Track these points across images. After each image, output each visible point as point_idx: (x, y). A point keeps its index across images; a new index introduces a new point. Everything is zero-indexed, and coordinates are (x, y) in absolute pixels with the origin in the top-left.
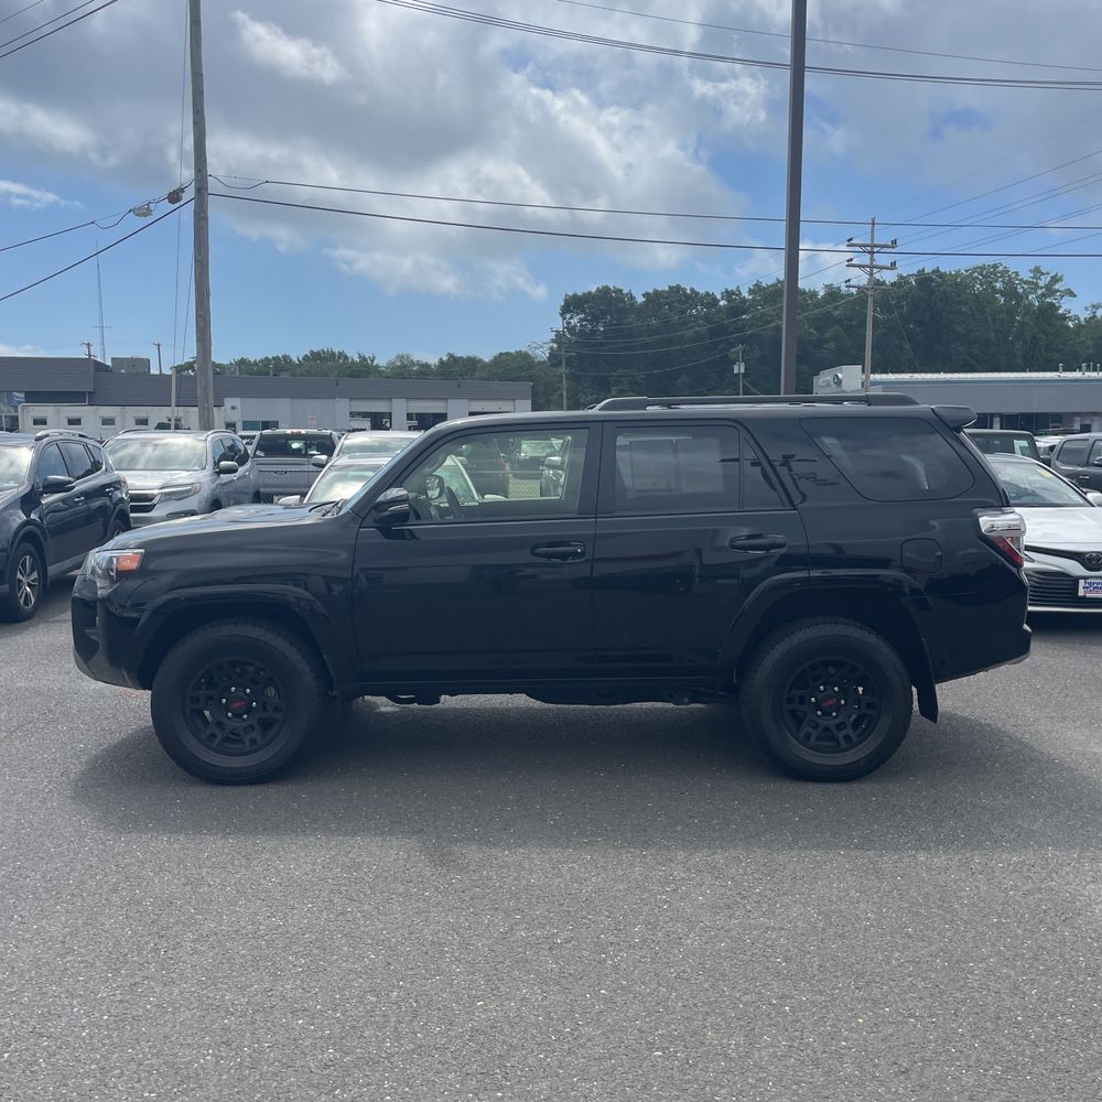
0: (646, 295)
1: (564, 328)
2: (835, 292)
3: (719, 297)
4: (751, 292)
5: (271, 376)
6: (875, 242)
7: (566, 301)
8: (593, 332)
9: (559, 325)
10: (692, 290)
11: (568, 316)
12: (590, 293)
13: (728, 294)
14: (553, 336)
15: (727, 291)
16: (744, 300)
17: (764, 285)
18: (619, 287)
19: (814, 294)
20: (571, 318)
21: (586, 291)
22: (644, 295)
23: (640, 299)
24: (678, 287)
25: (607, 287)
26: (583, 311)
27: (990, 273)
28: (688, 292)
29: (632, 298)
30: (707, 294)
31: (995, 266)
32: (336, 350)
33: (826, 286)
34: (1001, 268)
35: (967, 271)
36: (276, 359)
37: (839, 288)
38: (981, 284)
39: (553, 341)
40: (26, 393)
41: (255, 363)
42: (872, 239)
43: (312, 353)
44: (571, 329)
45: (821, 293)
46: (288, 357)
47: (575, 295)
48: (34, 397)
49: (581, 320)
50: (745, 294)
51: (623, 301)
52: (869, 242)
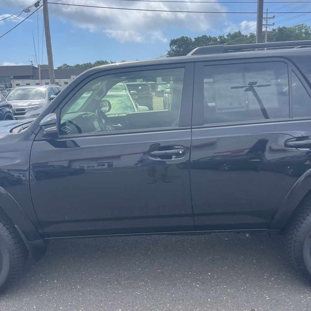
0: (195, 39)
1: (170, 50)
2: (253, 35)
3: (217, 38)
4: (227, 36)
5: (84, 69)
6: (268, 17)
7: (171, 42)
8: (179, 51)
9: (169, 49)
10: (209, 36)
11: (172, 46)
12: (178, 38)
13: (220, 37)
14: (167, 52)
15: (220, 36)
16: (225, 39)
17: (231, 34)
18: (187, 36)
19: (246, 36)
20: (173, 47)
21: (177, 38)
22: (194, 39)
23: (193, 40)
24: (205, 36)
25: (183, 37)
26: (176, 45)
27: (300, 27)
28: (208, 37)
29: (191, 40)
30: (214, 37)
31: (302, 25)
32: (104, 60)
33: (250, 33)
34: (304, 25)
35: (294, 27)
36: (87, 64)
37: (254, 34)
38: (298, 31)
39: (168, 54)
40: (14, 76)
41: (81, 65)
42: (267, 16)
43: (97, 61)
44: (173, 50)
45: (249, 36)
46: (91, 63)
47: (174, 40)
48: (16, 78)
49: (176, 47)
50: (226, 37)
51: (188, 41)
52: (266, 17)
